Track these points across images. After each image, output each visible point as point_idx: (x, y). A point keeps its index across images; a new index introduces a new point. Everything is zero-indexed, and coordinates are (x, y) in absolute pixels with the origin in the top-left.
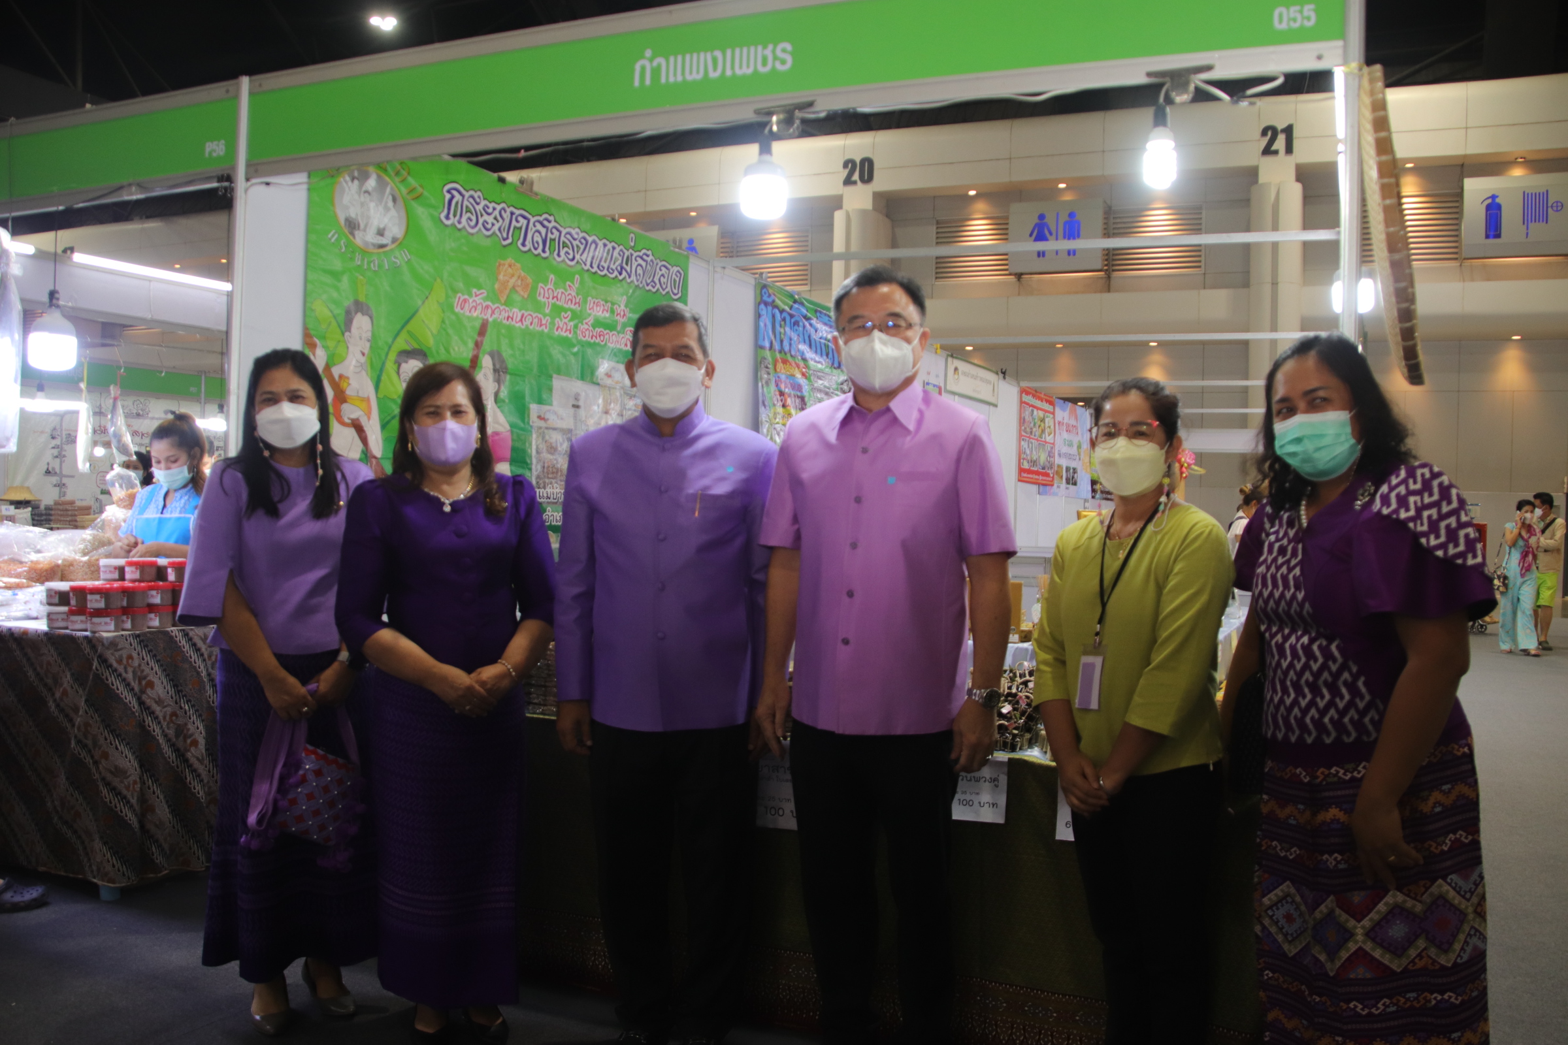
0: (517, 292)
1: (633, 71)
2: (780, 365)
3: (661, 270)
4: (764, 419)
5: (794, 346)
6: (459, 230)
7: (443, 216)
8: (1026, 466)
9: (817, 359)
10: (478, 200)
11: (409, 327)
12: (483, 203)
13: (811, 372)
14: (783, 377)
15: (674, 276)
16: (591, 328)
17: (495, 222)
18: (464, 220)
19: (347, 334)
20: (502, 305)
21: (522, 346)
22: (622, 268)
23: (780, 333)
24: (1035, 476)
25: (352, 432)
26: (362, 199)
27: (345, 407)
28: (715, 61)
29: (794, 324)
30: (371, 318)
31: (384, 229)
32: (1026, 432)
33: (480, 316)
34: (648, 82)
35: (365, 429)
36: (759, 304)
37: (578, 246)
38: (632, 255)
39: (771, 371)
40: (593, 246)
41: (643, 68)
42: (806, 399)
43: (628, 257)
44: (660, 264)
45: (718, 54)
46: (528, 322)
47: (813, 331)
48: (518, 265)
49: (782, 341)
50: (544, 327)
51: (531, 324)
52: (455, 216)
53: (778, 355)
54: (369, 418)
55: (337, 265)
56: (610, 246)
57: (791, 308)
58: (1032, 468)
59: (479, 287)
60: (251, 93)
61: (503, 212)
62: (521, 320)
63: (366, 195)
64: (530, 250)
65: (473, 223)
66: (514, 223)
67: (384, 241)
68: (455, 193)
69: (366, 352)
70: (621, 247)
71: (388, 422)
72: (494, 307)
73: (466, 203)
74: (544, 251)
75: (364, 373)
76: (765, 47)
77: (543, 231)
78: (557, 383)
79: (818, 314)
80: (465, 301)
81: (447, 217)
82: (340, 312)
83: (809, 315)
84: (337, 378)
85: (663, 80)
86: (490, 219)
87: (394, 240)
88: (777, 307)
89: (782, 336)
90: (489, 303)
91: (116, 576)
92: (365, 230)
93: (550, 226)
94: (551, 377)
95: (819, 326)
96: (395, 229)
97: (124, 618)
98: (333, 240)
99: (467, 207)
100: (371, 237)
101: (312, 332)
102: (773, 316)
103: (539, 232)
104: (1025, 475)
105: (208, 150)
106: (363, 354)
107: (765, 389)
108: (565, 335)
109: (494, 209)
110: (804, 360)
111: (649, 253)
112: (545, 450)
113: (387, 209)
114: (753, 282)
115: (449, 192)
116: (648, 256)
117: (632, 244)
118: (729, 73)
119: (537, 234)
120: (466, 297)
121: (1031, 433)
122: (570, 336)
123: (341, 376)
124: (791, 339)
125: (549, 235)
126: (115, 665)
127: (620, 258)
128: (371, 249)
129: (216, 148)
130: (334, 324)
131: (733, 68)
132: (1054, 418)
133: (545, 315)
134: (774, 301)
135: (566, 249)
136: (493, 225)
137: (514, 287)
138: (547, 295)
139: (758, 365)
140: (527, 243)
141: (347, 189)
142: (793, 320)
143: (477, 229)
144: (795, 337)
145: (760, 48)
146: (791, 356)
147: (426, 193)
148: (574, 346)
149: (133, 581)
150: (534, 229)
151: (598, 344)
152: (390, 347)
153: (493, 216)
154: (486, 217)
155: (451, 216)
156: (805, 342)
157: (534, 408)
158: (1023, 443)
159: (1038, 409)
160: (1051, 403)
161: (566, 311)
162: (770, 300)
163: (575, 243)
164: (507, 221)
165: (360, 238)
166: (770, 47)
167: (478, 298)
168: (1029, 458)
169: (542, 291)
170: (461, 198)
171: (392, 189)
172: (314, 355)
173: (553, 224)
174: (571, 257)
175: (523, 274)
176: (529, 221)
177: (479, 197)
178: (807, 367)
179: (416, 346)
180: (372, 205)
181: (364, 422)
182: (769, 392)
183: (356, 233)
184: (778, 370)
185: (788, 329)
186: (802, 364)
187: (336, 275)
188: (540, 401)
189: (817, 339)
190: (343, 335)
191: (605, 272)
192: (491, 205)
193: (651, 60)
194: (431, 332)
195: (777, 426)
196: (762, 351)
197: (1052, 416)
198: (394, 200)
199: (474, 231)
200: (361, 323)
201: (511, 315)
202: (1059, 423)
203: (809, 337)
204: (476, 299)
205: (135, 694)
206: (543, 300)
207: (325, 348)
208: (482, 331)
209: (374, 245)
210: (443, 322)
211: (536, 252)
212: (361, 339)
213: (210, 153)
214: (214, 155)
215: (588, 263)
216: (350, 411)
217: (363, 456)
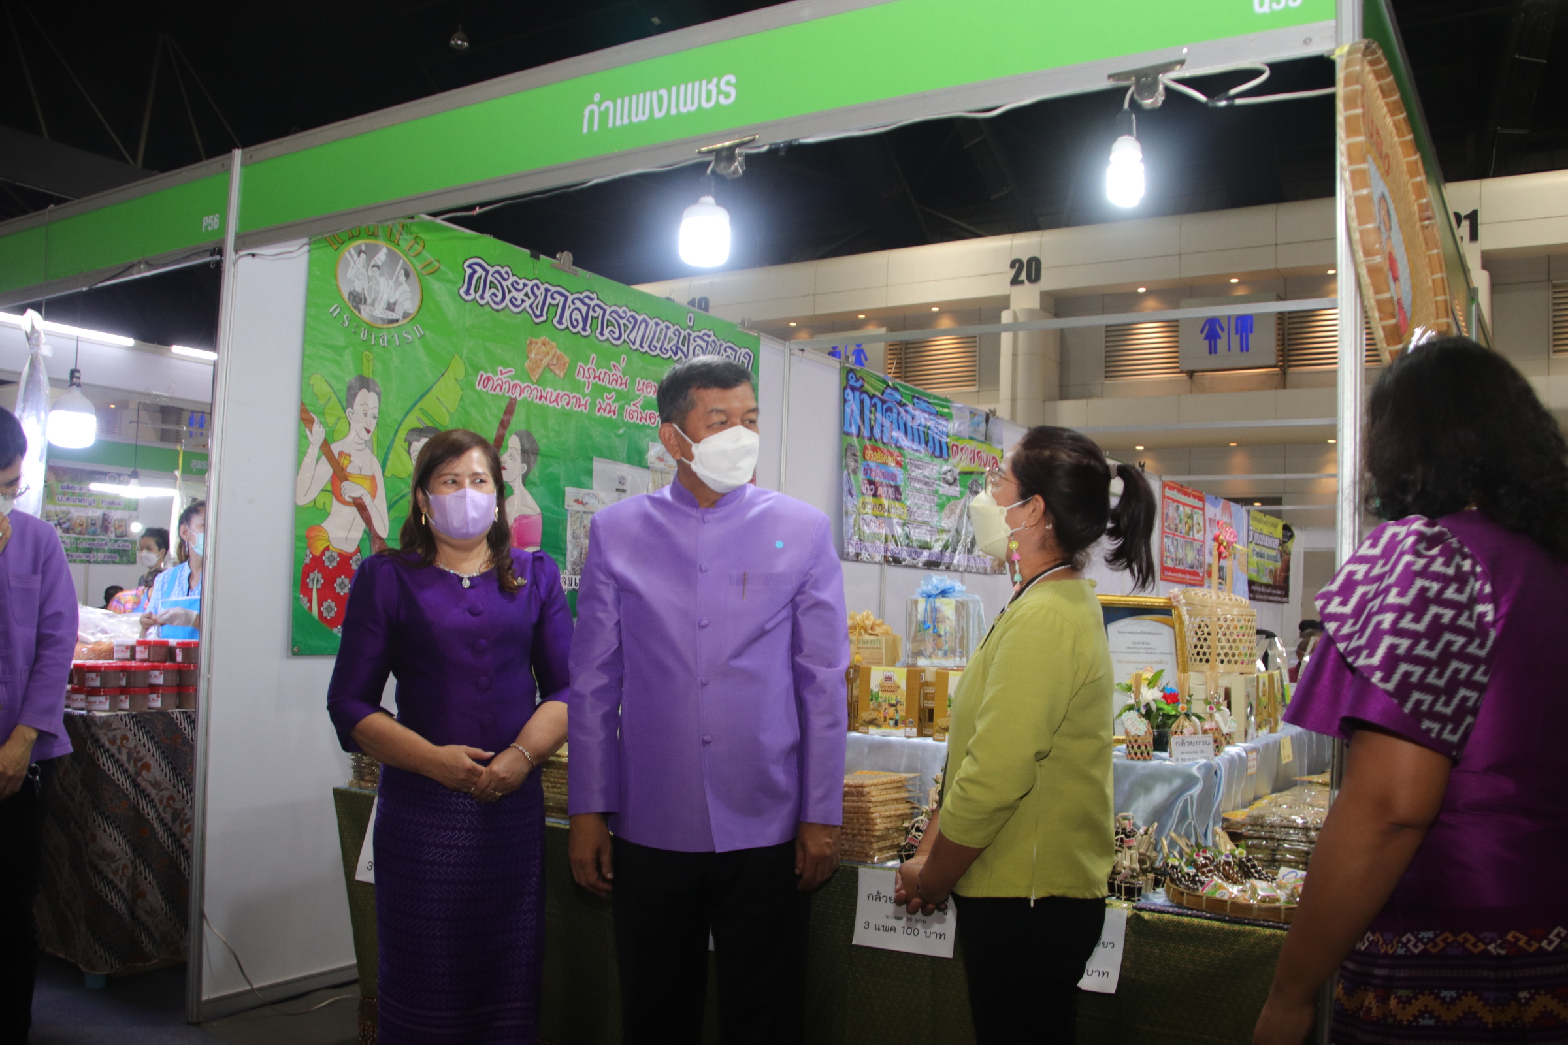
0: (551, 370)
1: (583, 116)
2: (869, 452)
3: (725, 351)
4: (850, 509)
5: (886, 433)
6: (482, 306)
7: (462, 292)
8: (1170, 564)
9: (915, 447)
10: (506, 276)
11: (420, 405)
12: (512, 279)
13: (907, 461)
14: (873, 465)
15: (742, 358)
16: (639, 410)
17: (526, 298)
18: (487, 295)
19: (349, 410)
20: (534, 383)
21: (557, 428)
22: (677, 348)
23: (870, 419)
24: (1180, 575)
25: (353, 511)
26: (370, 273)
27: (345, 485)
28: (660, 99)
29: (887, 410)
30: (379, 394)
31: (395, 304)
32: (1170, 529)
33: (507, 395)
34: (596, 128)
35: (369, 508)
36: (845, 388)
37: (625, 325)
38: (689, 335)
39: (860, 459)
40: (643, 325)
41: (592, 113)
42: (901, 489)
43: (685, 337)
44: (725, 345)
45: (664, 92)
46: (564, 402)
47: (909, 419)
48: (554, 344)
49: (872, 428)
50: (583, 408)
51: (568, 404)
52: (476, 292)
53: (867, 443)
54: (374, 497)
55: (341, 341)
56: (663, 325)
57: (883, 393)
58: (1177, 567)
59: (506, 365)
60: (243, 164)
61: (535, 288)
62: (556, 400)
63: (375, 269)
64: (567, 327)
65: (498, 299)
66: (549, 300)
67: (394, 316)
68: (476, 268)
69: (372, 429)
70: (677, 327)
71: (396, 502)
72: (523, 386)
73: (490, 278)
74: (584, 329)
75: (368, 450)
76: (709, 82)
77: (584, 309)
78: (598, 465)
79: (916, 401)
80: (488, 379)
81: (467, 292)
82: (342, 389)
83: (904, 401)
84: (336, 455)
85: (610, 125)
86: (520, 296)
87: (406, 315)
88: (866, 392)
89: (872, 422)
90: (516, 382)
91: (128, 655)
92: (373, 305)
93: (592, 303)
94: (592, 460)
95: (917, 413)
96: (407, 302)
97: (123, 697)
98: (334, 314)
99: (491, 282)
100: (380, 311)
101: (309, 408)
102: (862, 402)
103: (580, 311)
104: (1169, 574)
105: (205, 224)
106: (368, 431)
107: (852, 477)
108: (608, 416)
109: (525, 285)
110: (900, 448)
111: (711, 333)
112: (582, 535)
113: (398, 284)
114: (837, 365)
115: (470, 266)
116: (709, 336)
117: (691, 324)
118: (674, 111)
119: (576, 312)
120: (490, 375)
121: (1176, 530)
122: (614, 417)
123: (341, 453)
124: (882, 426)
125: (591, 313)
126: (107, 745)
127: (676, 339)
128: (379, 325)
129: (211, 222)
130: (334, 399)
131: (677, 106)
132: (1204, 514)
133: (584, 396)
134: (862, 386)
135: (610, 328)
136: (523, 301)
137: (548, 366)
138: (587, 374)
139: (846, 452)
140: (564, 321)
141: (352, 263)
142: (885, 406)
143: (503, 305)
144: (887, 423)
145: (704, 83)
146: (883, 443)
147: (443, 268)
148: (620, 428)
149: (143, 661)
150: (573, 307)
151: (648, 426)
152: (400, 425)
153: (524, 292)
154: (514, 293)
155: (472, 291)
156: (899, 429)
157: (571, 492)
158: (1165, 540)
159: (1185, 504)
160: (1201, 499)
161: (610, 391)
162: (858, 385)
163: (621, 322)
164: (541, 299)
165: (365, 312)
166: (715, 81)
167: (503, 376)
168: (1173, 556)
169: (581, 370)
170: (484, 274)
171: (405, 262)
172: (311, 431)
173: (596, 302)
174: (616, 335)
175: (558, 352)
176: (567, 298)
177: (507, 273)
178: (901, 455)
179: (430, 424)
180: (382, 280)
181: (367, 500)
182: (857, 481)
183: (362, 307)
184: (868, 458)
185: (879, 415)
186: (896, 452)
187: (338, 350)
188: (579, 485)
189: (915, 427)
190: (345, 411)
191: (658, 351)
192: (521, 282)
193: (599, 104)
194: (448, 411)
195: (865, 516)
196: (849, 438)
197: (1201, 512)
198: (407, 275)
199: (500, 307)
200: (367, 400)
201: (544, 395)
202: (1210, 520)
203: (905, 425)
204: (502, 377)
205: (129, 776)
206: (582, 380)
207: (324, 424)
208: (510, 410)
209: (383, 321)
210: (461, 399)
211: (575, 331)
212: (365, 415)
213: (206, 227)
214: (210, 229)
215: (638, 343)
216: (351, 490)
217: (366, 536)
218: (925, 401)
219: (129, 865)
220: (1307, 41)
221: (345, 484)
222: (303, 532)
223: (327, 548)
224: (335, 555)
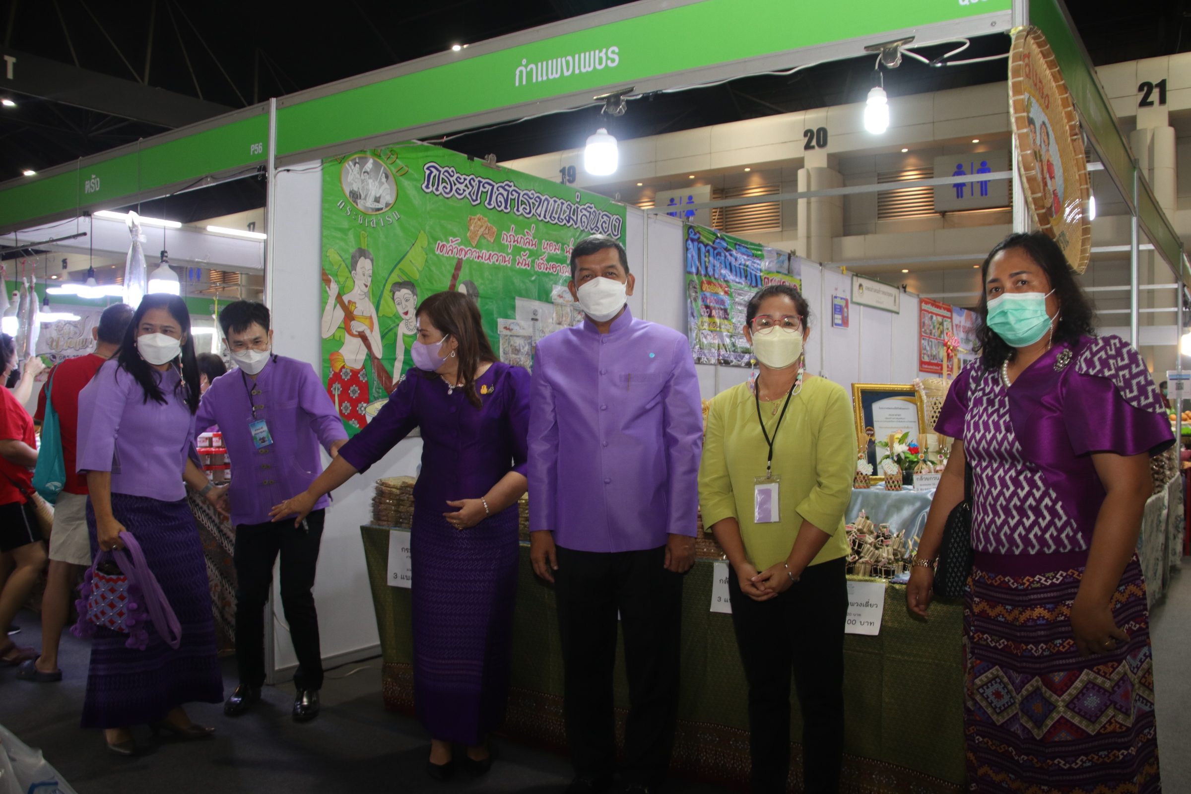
0: (485, 238)
1: (516, 75)
2: (705, 286)
3: (602, 218)
4: (693, 327)
5: (717, 271)
6: (437, 195)
7: (424, 186)
8: (926, 359)
9: (737, 280)
10: (452, 174)
11: (400, 266)
12: (456, 176)
13: (732, 290)
14: (708, 294)
15: (614, 222)
16: (545, 263)
17: (466, 189)
18: (440, 188)
19: (353, 272)
20: (474, 248)
21: (490, 277)
22: (570, 218)
23: (705, 262)
24: (934, 367)
25: (359, 341)
26: (363, 177)
28: (567, 63)
29: (717, 254)
30: (372, 260)
31: (380, 197)
32: (926, 333)
33: (456, 256)
34: (524, 82)
35: (369, 338)
36: (687, 240)
37: (533, 203)
38: (578, 208)
39: (699, 290)
40: (546, 203)
41: (521, 72)
42: (729, 311)
43: (574, 209)
44: (602, 214)
45: (570, 58)
46: (494, 259)
47: (733, 260)
48: (486, 219)
49: (706, 268)
50: (507, 263)
51: (497, 261)
52: (433, 186)
53: (704, 279)
54: (372, 331)
55: (345, 225)
56: (559, 202)
57: (714, 242)
58: (932, 361)
59: (455, 236)
60: (277, 108)
61: (472, 181)
62: (489, 258)
63: (366, 174)
64: (494, 207)
65: (448, 191)
66: (481, 188)
67: (379, 206)
68: (433, 169)
69: (369, 284)
70: (569, 203)
71: (387, 333)
72: (466, 250)
73: (442, 176)
74: (506, 208)
75: (367, 299)
76: (600, 52)
77: (505, 194)
78: (519, 303)
79: (737, 247)
80: (443, 246)
81: (427, 187)
82: (348, 257)
83: (729, 247)
84: (346, 303)
85: (534, 80)
86: (462, 187)
87: (387, 205)
88: (702, 242)
89: (707, 264)
90: (462, 247)
91: (207, 444)
92: (365, 199)
93: (511, 189)
94: (514, 299)
95: (739, 255)
96: (388, 197)
98: (341, 207)
99: (443, 179)
100: (370, 203)
101: (327, 272)
102: (699, 249)
103: (502, 195)
104: (926, 366)
105: (252, 150)
106: (366, 286)
107: (694, 303)
108: (524, 268)
109: (465, 179)
110: (727, 281)
111: (592, 206)
112: (510, 351)
113: (381, 183)
114: (681, 224)
115: (428, 169)
116: (591, 208)
117: (578, 200)
118: (577, 71)
119: (500, 196)
120: (444, 243)
121: (931, 334)
122: (529, 269)
123: (349, 302)
124: (714, 266)
125: (510, 196)
126: (201, 504)
127: (568, 211)
128: (370, 212)
129: (256, 148)
130: (343, 265)
131: (579, 68)
132: (952, 322)
133: (508, 254)
134: (699, 238)
135: (523, 206)
136: (464, 191)
137: (483, 235)
138: (509, 240)
139: (688, 286)
140: (492, 203)
141: (351, 171)
142: (716, 252)
143: (452, 194)
144: (717, 264)
145: (597, 52)
146: (715, 278)
147: (410, 171)
148: (532, 276)
149: (219, 447)
150: (497, 193)
151: (552, 274)
152: (387, 280)
153: (464, 184)
154: (458, 185)
155: (430, 185)
156: (726, 267)
157: (501, 322)
158: (923, 341)
159: (937, 315)
160: (949, 310)
161: (525, 250)
162: (696, 237)
163: (531, 201)
164: (476, 188)
165: (361, 205)
166: (604, 50)
167: (454, 245)
168: (929, 353)
169: (505, 237)
170: (438, 173)
171: (385, 168)
172: (329, 288)
173: (513, 188)
174: (528, 211)
175: (489, 225)
176: (493, 187)
177: (452, 171)
178: (728, 286)
179: (406, 279)
180: (370, 181)
181: (368, 333)
182: (697, 306)
183: (359, 201)
184: (704, 289)
185: (711, 259)
186: (724, 284)
187: (344, 231)
188: (506, 317)
189: (737, 266)
190: (351, 273)
191: (556, 221)
192: (462, 177)
193: (526, 67)
194: (418, 269)
195: (704, 331)
196: (691, 276)
197: (949, 320)
198: (387, 177)
199: (449, 196)
200: (364, 265)
201: (481, 255)
202: (957, 325)
203: (730, 264)
204: (453, 244)
205: (216, 525)
206: (506, 243)
207: (338, 282)
208: (458, 266)
209: (373, 209)
210: (426, 261)
211: (500, 209)
212: (364, 275)
213: (254, 152)
214: (256, 153)
215: (542, 215)
216: (357, 326)
217: (368, 358)
218: (744, 247)
219: (219, 584)
220: (993, 24)
221: (353, 323)
222: (327, 357)
223: (343, 367)
224: (349, 371)
